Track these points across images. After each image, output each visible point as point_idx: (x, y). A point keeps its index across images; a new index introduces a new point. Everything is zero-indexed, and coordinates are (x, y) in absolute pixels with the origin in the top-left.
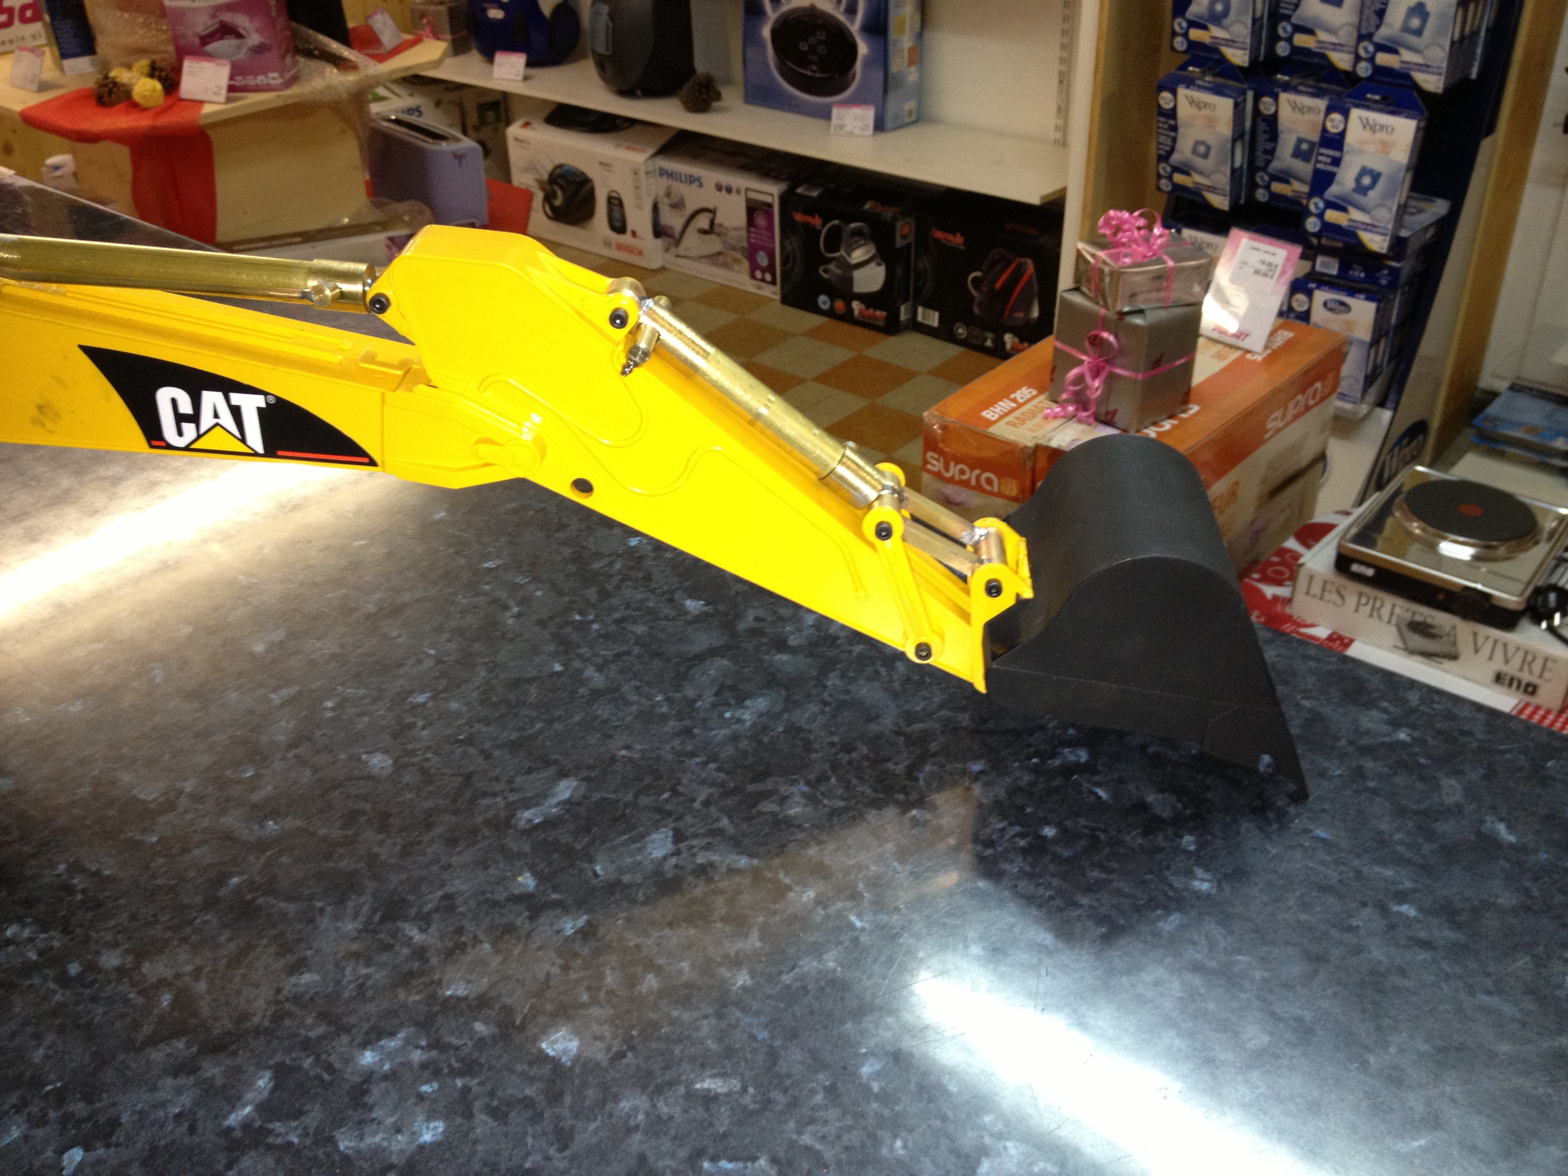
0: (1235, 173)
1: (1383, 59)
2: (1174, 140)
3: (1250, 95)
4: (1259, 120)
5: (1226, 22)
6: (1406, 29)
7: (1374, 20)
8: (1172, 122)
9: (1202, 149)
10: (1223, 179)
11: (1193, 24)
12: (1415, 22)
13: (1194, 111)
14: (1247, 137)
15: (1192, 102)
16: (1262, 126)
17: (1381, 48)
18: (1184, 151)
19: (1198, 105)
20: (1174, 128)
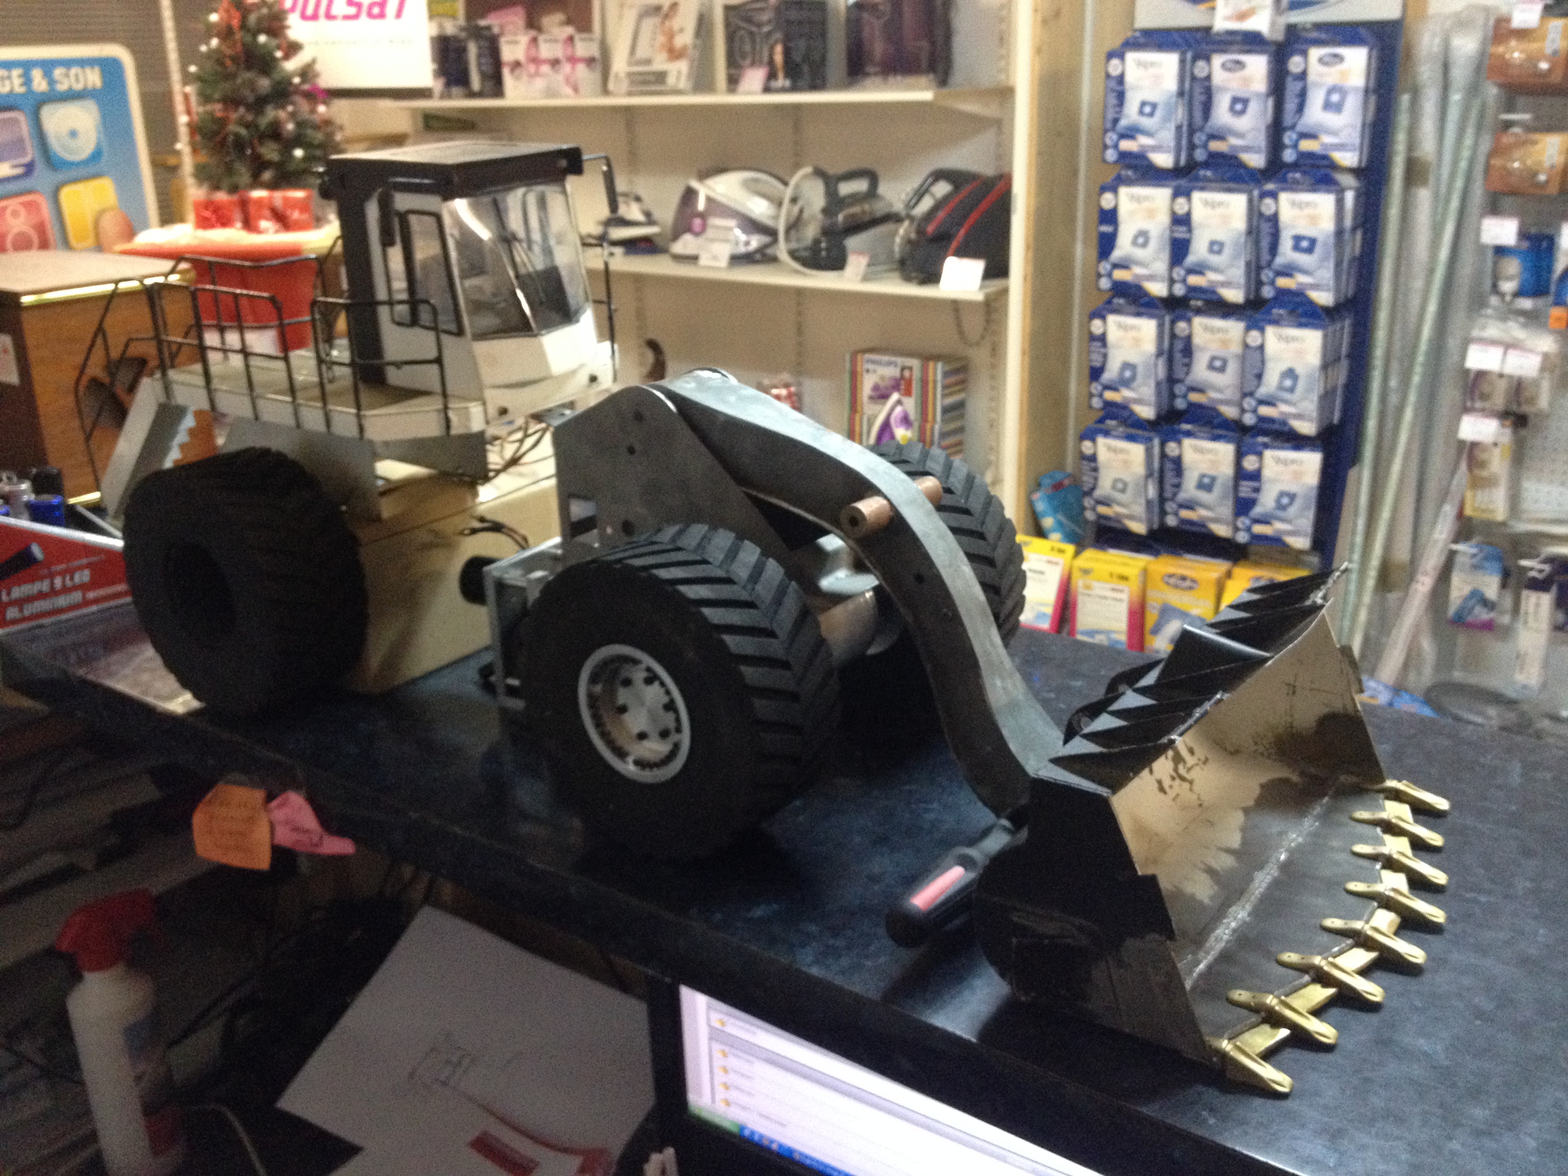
0: (1149, 503)
1: (1264, 411)
2: (1096, 479)
3: (1156, 442)
4: (1166, 461)
5: (1135, 384)
6: (1281, 388)
7: (1255, 382)
8: (1093, 465)
9: (1120, 486)
10: (1139, 509)
11: (1107, 387)
12: (1288, 383)
13: (1111, 455)
14: (1156, 475)
15: (1110, 448)
16: (1169, 466)
17: (1261, 402)
18: (1105, 487)
19: (1115, 450)
20: (1096, 470)
